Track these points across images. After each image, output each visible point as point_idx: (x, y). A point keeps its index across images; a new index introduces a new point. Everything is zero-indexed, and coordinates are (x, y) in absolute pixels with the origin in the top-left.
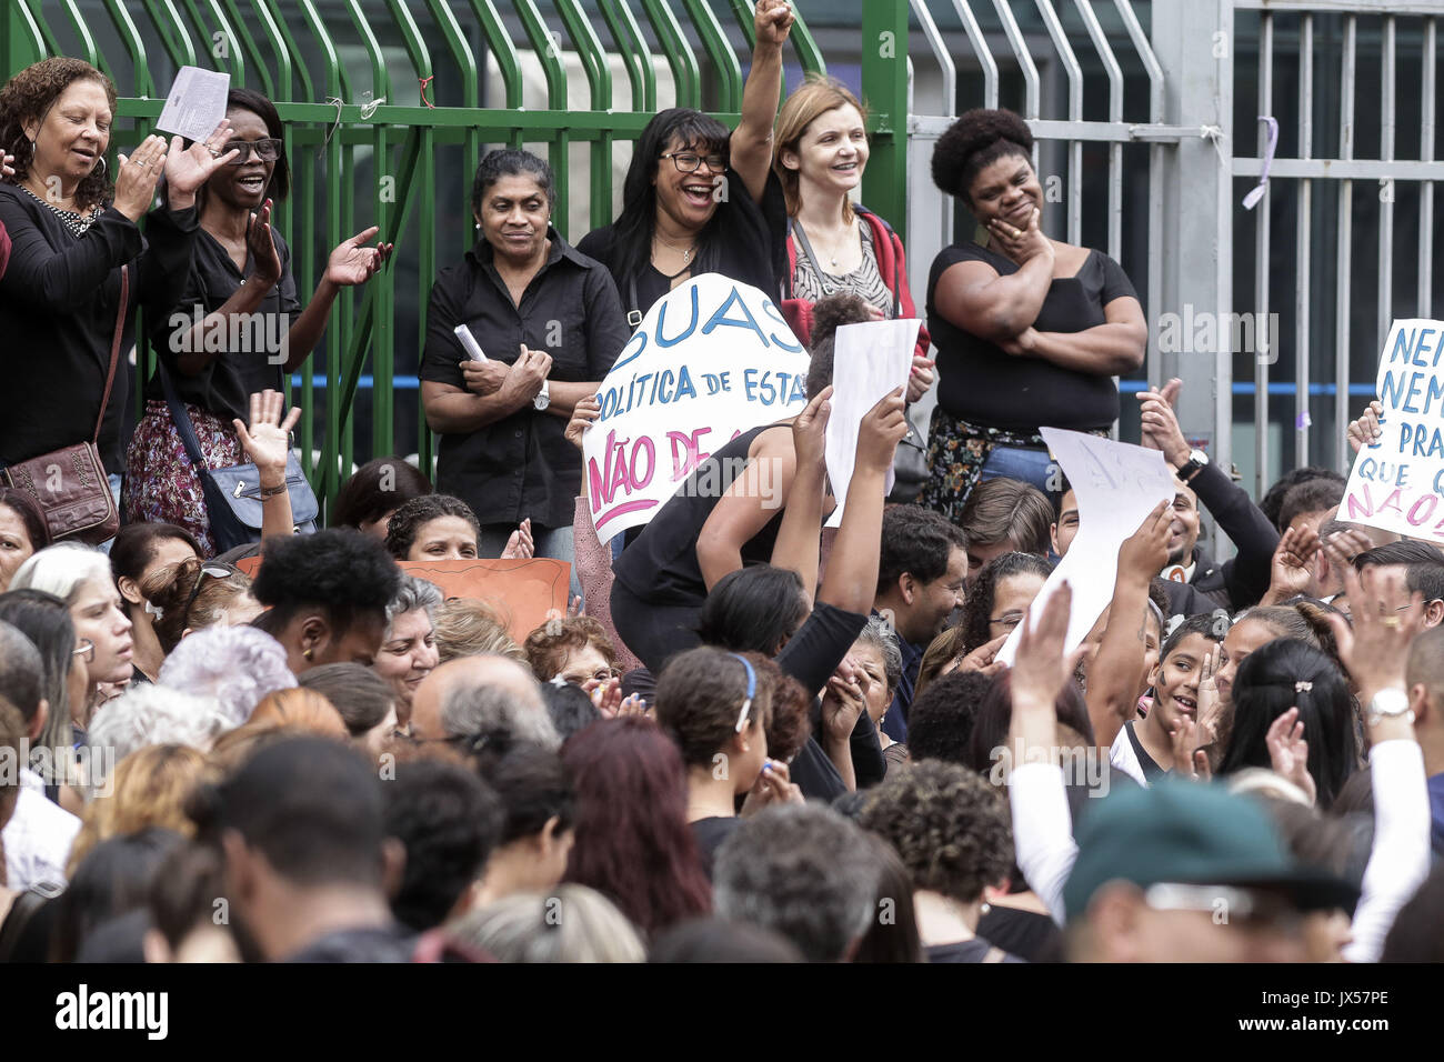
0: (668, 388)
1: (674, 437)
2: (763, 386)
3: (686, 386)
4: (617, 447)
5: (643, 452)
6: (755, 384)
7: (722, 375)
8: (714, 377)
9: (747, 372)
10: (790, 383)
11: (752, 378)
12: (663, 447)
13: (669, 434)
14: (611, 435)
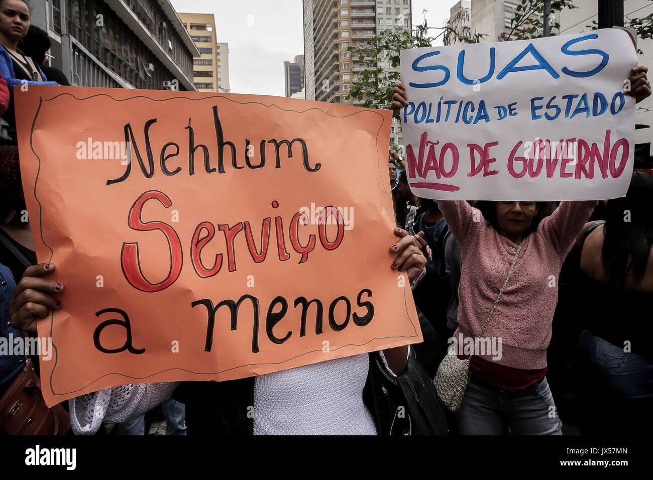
0: (469, 113)
1: (473, 147)
2: (548, 107)
3: (483, 114)
4: (430, 145)
5: (449, 153)
6: (540, 107)
7: (510, 106)
8: (503, 107)
9: (533, 100)
10: (575, 102)
11: (537, 103)
12: (464, 154)
13: (469, 145)
14: (424, 136)
